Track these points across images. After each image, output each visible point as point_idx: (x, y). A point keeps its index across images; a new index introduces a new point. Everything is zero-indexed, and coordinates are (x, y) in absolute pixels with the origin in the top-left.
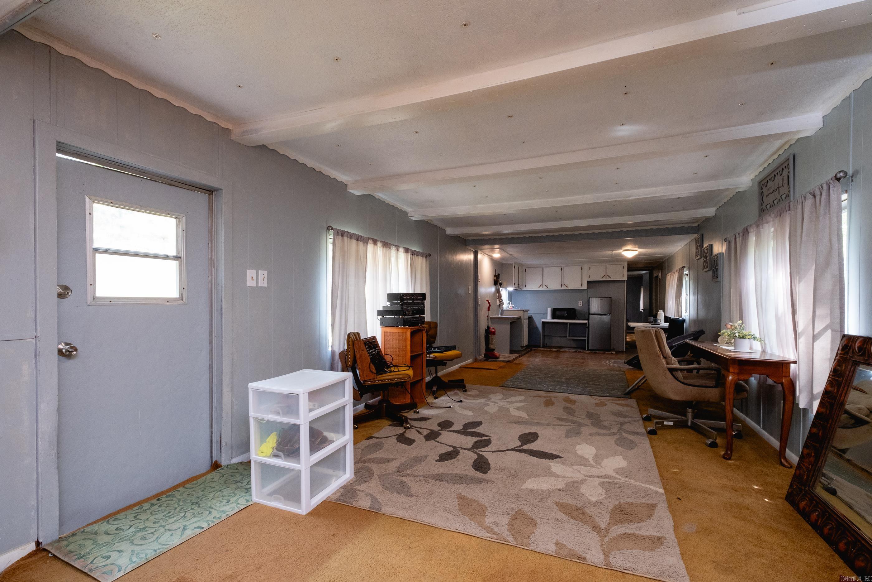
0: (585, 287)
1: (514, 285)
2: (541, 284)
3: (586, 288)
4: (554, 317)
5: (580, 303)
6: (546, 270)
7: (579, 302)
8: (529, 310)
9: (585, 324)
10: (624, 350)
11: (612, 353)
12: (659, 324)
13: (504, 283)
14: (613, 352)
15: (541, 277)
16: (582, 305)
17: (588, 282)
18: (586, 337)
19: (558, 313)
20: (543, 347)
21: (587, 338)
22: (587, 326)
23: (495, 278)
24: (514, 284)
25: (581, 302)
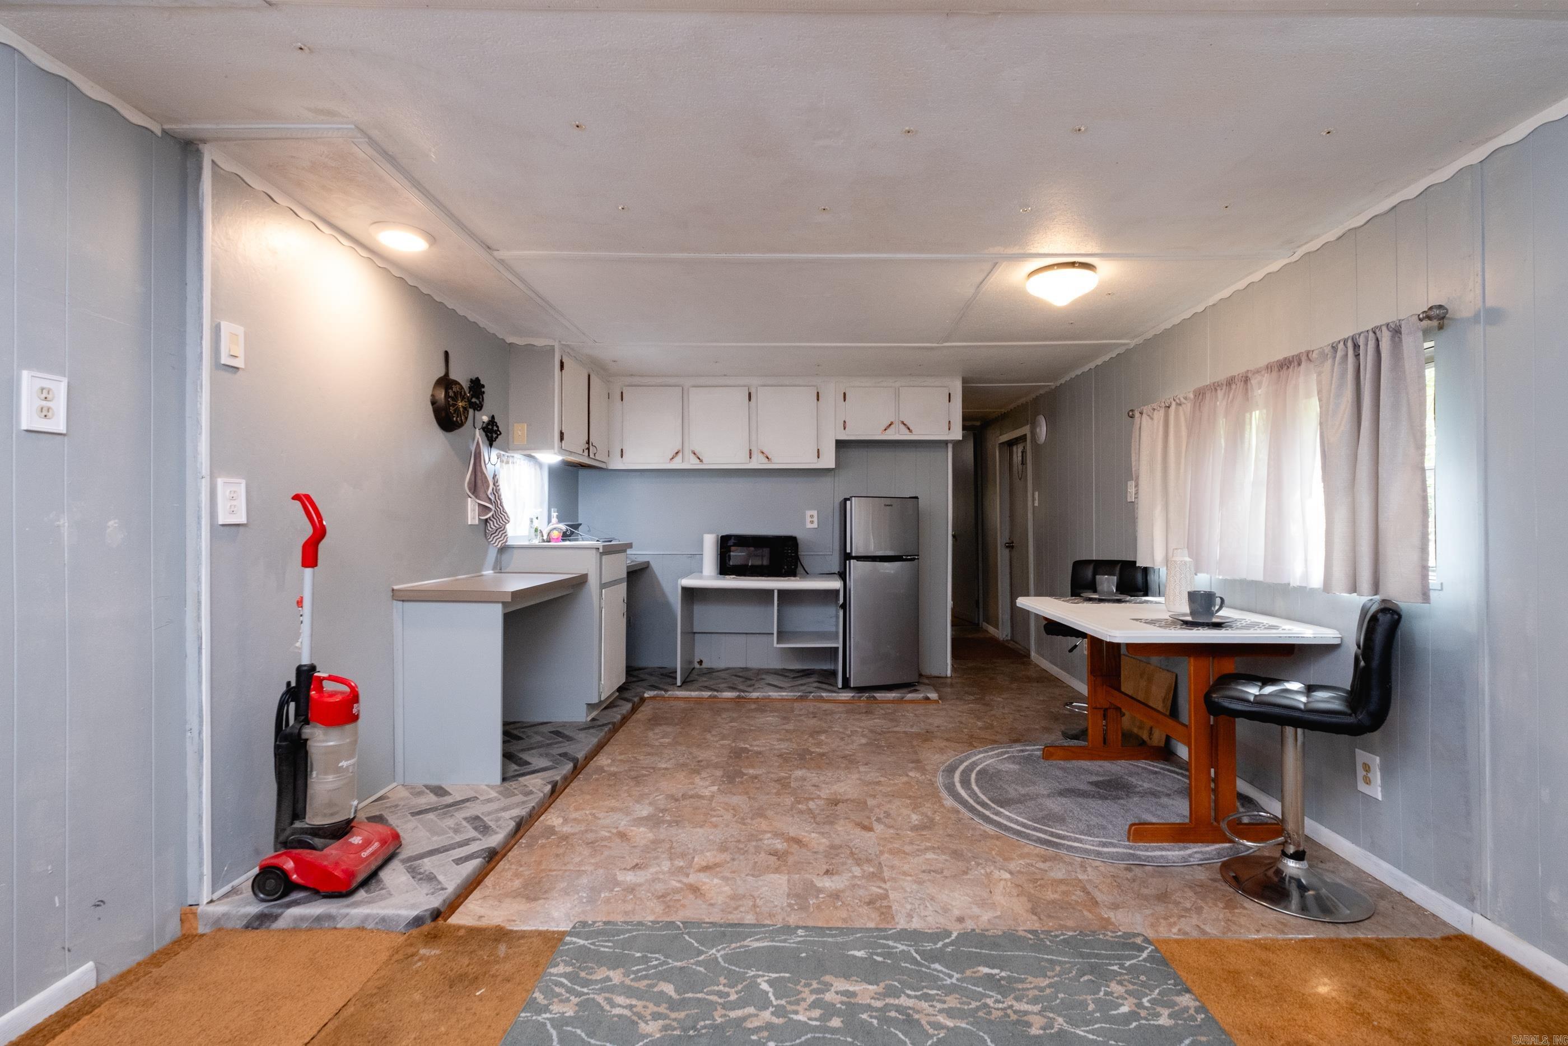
0: (828, 461)
1: (562, 438)
2: (678, 447)
3: (831, 464)
4: (725, 569)
5: (812, 516)
6: (697, 398)
7: (809, 513)
8: (630, 546)
9: (837, 592)
10: (949, 673)
11: (927, 698)
12: (1218, 626)
13: (517, 430)
14: (929, 695)
15: (680, 421)
16: (815, 525)
17: (840, 444)
18: (838, 643)
19: (738, 555)
20: (686, 683)
21: (840, 646)
22: (841, 601)
23: (441, 395)
24: (562, 435)
25: (815, 513)
